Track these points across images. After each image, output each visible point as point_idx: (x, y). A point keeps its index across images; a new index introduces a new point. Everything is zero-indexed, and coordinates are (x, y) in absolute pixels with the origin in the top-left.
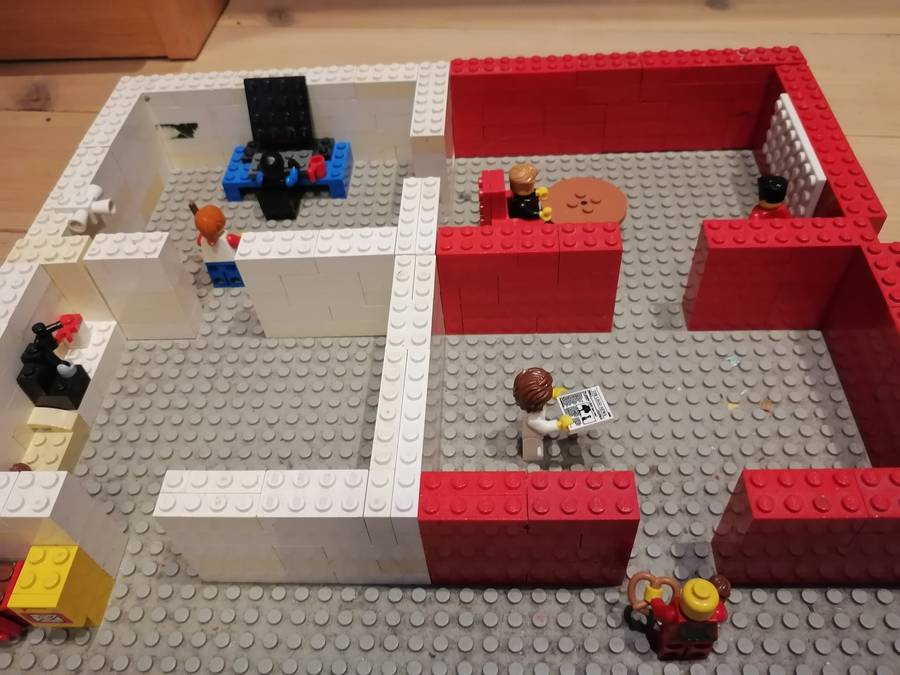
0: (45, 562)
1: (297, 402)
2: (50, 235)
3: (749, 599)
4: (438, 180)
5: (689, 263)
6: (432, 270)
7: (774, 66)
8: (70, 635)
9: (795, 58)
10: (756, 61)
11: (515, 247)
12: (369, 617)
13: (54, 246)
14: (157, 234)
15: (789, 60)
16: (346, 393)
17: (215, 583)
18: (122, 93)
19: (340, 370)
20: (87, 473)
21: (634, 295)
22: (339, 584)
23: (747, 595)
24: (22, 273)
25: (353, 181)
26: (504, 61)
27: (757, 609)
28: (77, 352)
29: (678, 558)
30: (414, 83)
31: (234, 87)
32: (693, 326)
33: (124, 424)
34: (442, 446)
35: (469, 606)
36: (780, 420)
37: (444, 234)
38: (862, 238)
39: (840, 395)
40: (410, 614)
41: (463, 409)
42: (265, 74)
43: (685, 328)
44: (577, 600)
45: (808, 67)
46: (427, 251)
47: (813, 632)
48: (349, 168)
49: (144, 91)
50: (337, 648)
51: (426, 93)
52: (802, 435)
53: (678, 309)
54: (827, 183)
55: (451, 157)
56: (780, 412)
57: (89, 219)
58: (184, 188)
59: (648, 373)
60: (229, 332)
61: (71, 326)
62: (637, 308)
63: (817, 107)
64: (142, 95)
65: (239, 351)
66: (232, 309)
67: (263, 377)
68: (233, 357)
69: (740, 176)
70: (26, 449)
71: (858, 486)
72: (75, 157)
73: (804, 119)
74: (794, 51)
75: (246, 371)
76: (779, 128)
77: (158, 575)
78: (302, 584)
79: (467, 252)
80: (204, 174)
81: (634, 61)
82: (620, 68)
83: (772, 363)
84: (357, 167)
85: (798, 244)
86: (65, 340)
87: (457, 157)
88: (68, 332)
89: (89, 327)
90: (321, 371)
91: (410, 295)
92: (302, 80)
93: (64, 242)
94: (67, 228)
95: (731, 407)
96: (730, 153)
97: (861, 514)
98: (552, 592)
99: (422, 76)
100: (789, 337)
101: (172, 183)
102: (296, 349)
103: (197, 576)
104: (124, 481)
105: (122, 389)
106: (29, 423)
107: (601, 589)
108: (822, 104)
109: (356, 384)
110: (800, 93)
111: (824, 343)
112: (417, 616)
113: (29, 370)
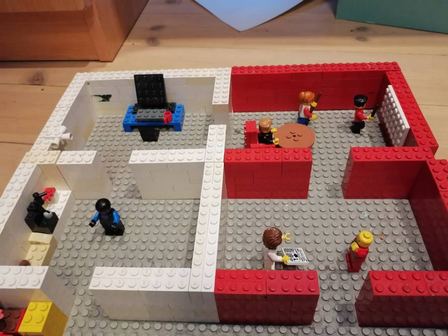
0: (36, 310)
1: (156, 231)
2: (42, 150)
3: (373, 333)
4: (225, 126)
6: (222, 169)
7: (385, 71)
9: (395, 67)
10: (376, 69)
11: (261, 159)
13: (44, 155)
14: (91, 152)
15: (392, 68)
16: (180, 227)
17: (116, 320)
18: (77, 81)
19: (177, 216)
20: (56, 265)
21: (318, 181)
22: (175, 322)
23: (372, 331)
24: (29, 168)
25: (185, 123)
26: (257, 68)
28: (53, 205)
29: (338, 312)
30: (214, 78)
31: (129, 79)
32: (346, 197)
33: (74, 241)
34: (226, 254)
35: (237, 333)
36: (388, 244)
37: (228, 152)
38: (427, 157)
39: (417, 232)
41: (235, 236)
42: (144, 72)
43: (343, 197)
44: (289, 331)
45: (401, 72)
46: (220, 161)
48: (183, 116)
49: (87, 80)
51: (220, 83)
52: (399, 251)
53: (339, 188)
54: (410, 129)
55: (231, 112)
56: (388, 240)
57: (60, 142)
58: (104, 125)
59: (324, 219)
60: (125, 196)
61: (50, 193)
62: (319, 187)
63: (406, 92)
64: (86, 82)
65: (129, 206)
66: (126, 185)
67: (141, 219)
68: (126, 209)
70: (27, 252)
71: (424, 279)
72: (54, 112)
73: (399, 98)
74: (395, 64)
75: (133, 216)
76: (388, 101)
77: (89, 316)
78: (158, 321)
79: (238, 161)
80: (113, 118)
81: (318, 68)
82: (312, 71)
83: (385, 215)
84: (187, 116)
85: (396, 160)
86: (47, 200)
87: (234, 112)
88: (49, 197)
89: (58, 193)
90: (168, 216)
91: (211, 182)
92: (161, 75)
93: (49, 153)
94: (50, 147)
97: (425, 294)
98: (278, 327)
99: (218, 75)
100: (393, 203)
101: (98, 123)
102: (156, 205)
103: (108, 317)
104: (74, 269)
105: (73, 223)
106: (30, 240)
107: (301, 327)
108: (408, 91)
109: (185, 223)
110: (397, 86)
111: (410, 206)
113: (31, 215)
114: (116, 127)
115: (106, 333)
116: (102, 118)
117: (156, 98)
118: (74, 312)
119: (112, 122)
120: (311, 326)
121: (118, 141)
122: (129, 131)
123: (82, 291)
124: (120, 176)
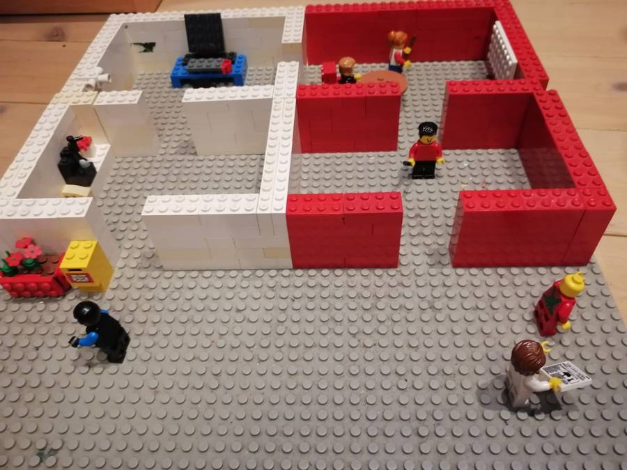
0: (80, 248)
2: (75, 91)
3: (468, 274)
4: (298, 63)
6: (294, 105)
7: (492, 8)
8: (90, 294)
10: (483, 5)
11: (341, 94)
12: (258, 283)
13: (78, 96)
14: (135, 92)
15: (502, 4)
16: (244, 182)
17: (171, 270)
18: (112, 23)
19: (241, 170)
21: (411, 133)
22: (241, 269)
23: (467, 272)
24: (60, 109)
25: (247, 77)
26: (337, 6)
27: (472, 277)
29: (429, 255)
30: (284, 17)
31: (178, 20)
33: (116, 198)
35: (313, 277)
37: (300, 88)
38: (535, 89)
39: (525, 179)
40: (281, 282)
42: (197, 12)
44: (373, 275)
45: (512, 8)
46: (291, 96)
47: (502, 288)
48: (245, 71)
49: (125, 22)
50: (240, 298)
51: (291, 22)
54: (518, 65)
55: (305, 64)
56: (490, 188)
57: (96, 84)
58: (146, 82)
60: (176, 153)
61: (87, 142)
63: (516, 28)
64: (123, 25)
65: (182, 162)
66: (177, 141)
67: (197, 174)
68: (178, 164)
69: (475, 74)
71: (520, 196)
72: (86, 54)
73: (508, 34)
75: (187, 171)
76: (495, 41)
77: (139, 268)
78: (221, 270)
79: (313, 97)
80: (158, 74)
81: (412, 6)
82: (404, 9)
83: (488, 165)
84: (250, 71)
85: (498, 92)
87: (309, 65)
88: (85, 145)
89: (95, 146)
90: (230, 171)
91: (281, 117)
92: (218, 15)
93: (83, 95)
94: (84, 88)
95: (463, 186)
96: (470, 62)
97: (520, 209)
98: (359, 271)
99: (289, 14)
100: (499, 153)
101: (139, 79)
102: (214, 162)
103: (161, 267)
104: (117, 225)
105: (114, 181)
106: (64, 191)
107: (385, 270)
108: (518, 26)
109: (250, 178)
110: (506, 21)
111: (518, 155)
112: (285, 282)
113: (65, 160)
114: (162, 83)
115: (160, 283)
116: (144, 74)
117: (212, 45)
118: (120, 263)
119: (156, 79)
120: (398, 269)
121: (164, 97)
122: (179, 87)
123: (128, 245)
124: (169, 133)
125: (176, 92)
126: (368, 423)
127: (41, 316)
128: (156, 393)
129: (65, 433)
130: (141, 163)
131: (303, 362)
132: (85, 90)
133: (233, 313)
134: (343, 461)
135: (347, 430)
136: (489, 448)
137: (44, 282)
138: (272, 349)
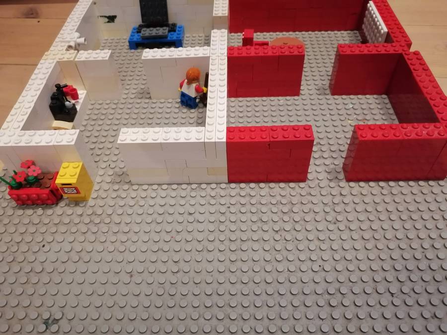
0: (70, 168)
2: (60, 51)
3: (358, 186)
4: (226, 31)
5: (331, 71)
6: (226, 61)
8: (77, 203)
11: (260, 53)
12: (203, 194)
14: (106, 51)
16: (188, 119)
17: (137, 184)
21: (309, 83)
22: (190, 183)
23: (357, 185)
27: (361, 189)
29: (329, 173)
32: (333, 94)
33: (92, 130)
35: (244, 189)
37: (230, 49)
38: (403, 50)
40: (220, 193)
41: (237, 124)
43: (330, 94)
44: (288, 187)
46: (223, 55)
47: (383, 196)
50: (190, 205)
53: (327, 86)
54: (388, 32)
57: (75, 46)
58: (109, 45)
59: (315, 110)
60: (135, 97)
62: (310, 88)
63: (385, 5)
64: (93, 1)
65: (140, 104)
66: (136, 89)
67: (152, 113)
69: (353, 40)
72: (66, 23)
75: (144, 111)
76: (369, 16)
77: (113, 182)
78: (174, 184)
79: (240, 55)
80: (118, 39)
83: (367, 106)
84: (187, 37)
85: (377, 53)
91: (217, 70)
93: (66, 53)
95: (350, 122)
96: (349, 32)
98: (277, 184)
100: (374, 98)
101: (104, 43)
102: (165, 104)
103: (130, 181)
104: (94, 151)
106: (53, 126)
107: (298, 183)
109: (192, 116)
111: (388, 99)
112: (223, 193)
113: (54, 102)
114: (121, 46)
115: (129, 193)
116: (107, 40)
117: (159, 17)
118: (98, 179)
119: (116, 43)
120: (306, 183)
121: (124, 56)
122: (135, 49)
123: (104, 165)
124: (129, 82)
125: (132, 53)
126: (292, 297)
127: (40, 219)
128: (131, 276)
129: (63, 307)
130: (109, 105)
131: (240, 251)
132: (67, 50)
133: (186, 215)
134: (275, 325)
135: (276, 302)
136: (383, 315)
137: (43, 194)
138: (217, 243)
